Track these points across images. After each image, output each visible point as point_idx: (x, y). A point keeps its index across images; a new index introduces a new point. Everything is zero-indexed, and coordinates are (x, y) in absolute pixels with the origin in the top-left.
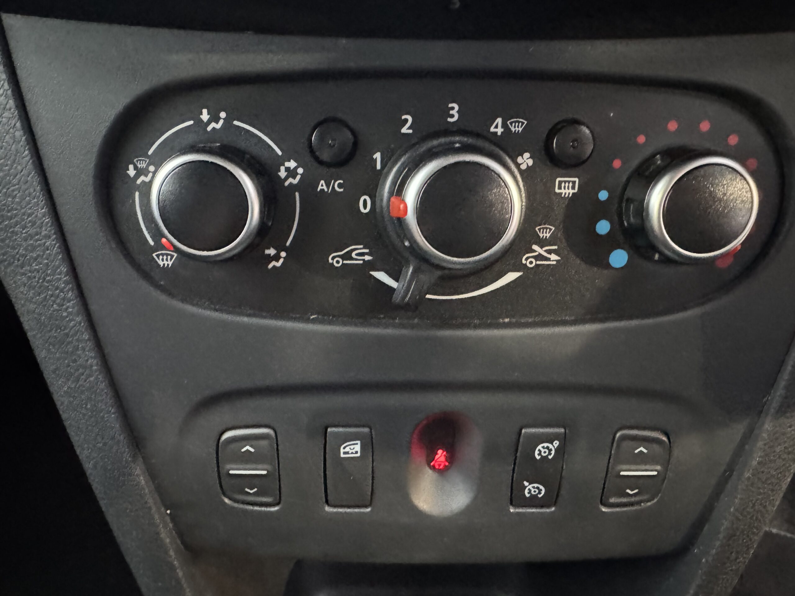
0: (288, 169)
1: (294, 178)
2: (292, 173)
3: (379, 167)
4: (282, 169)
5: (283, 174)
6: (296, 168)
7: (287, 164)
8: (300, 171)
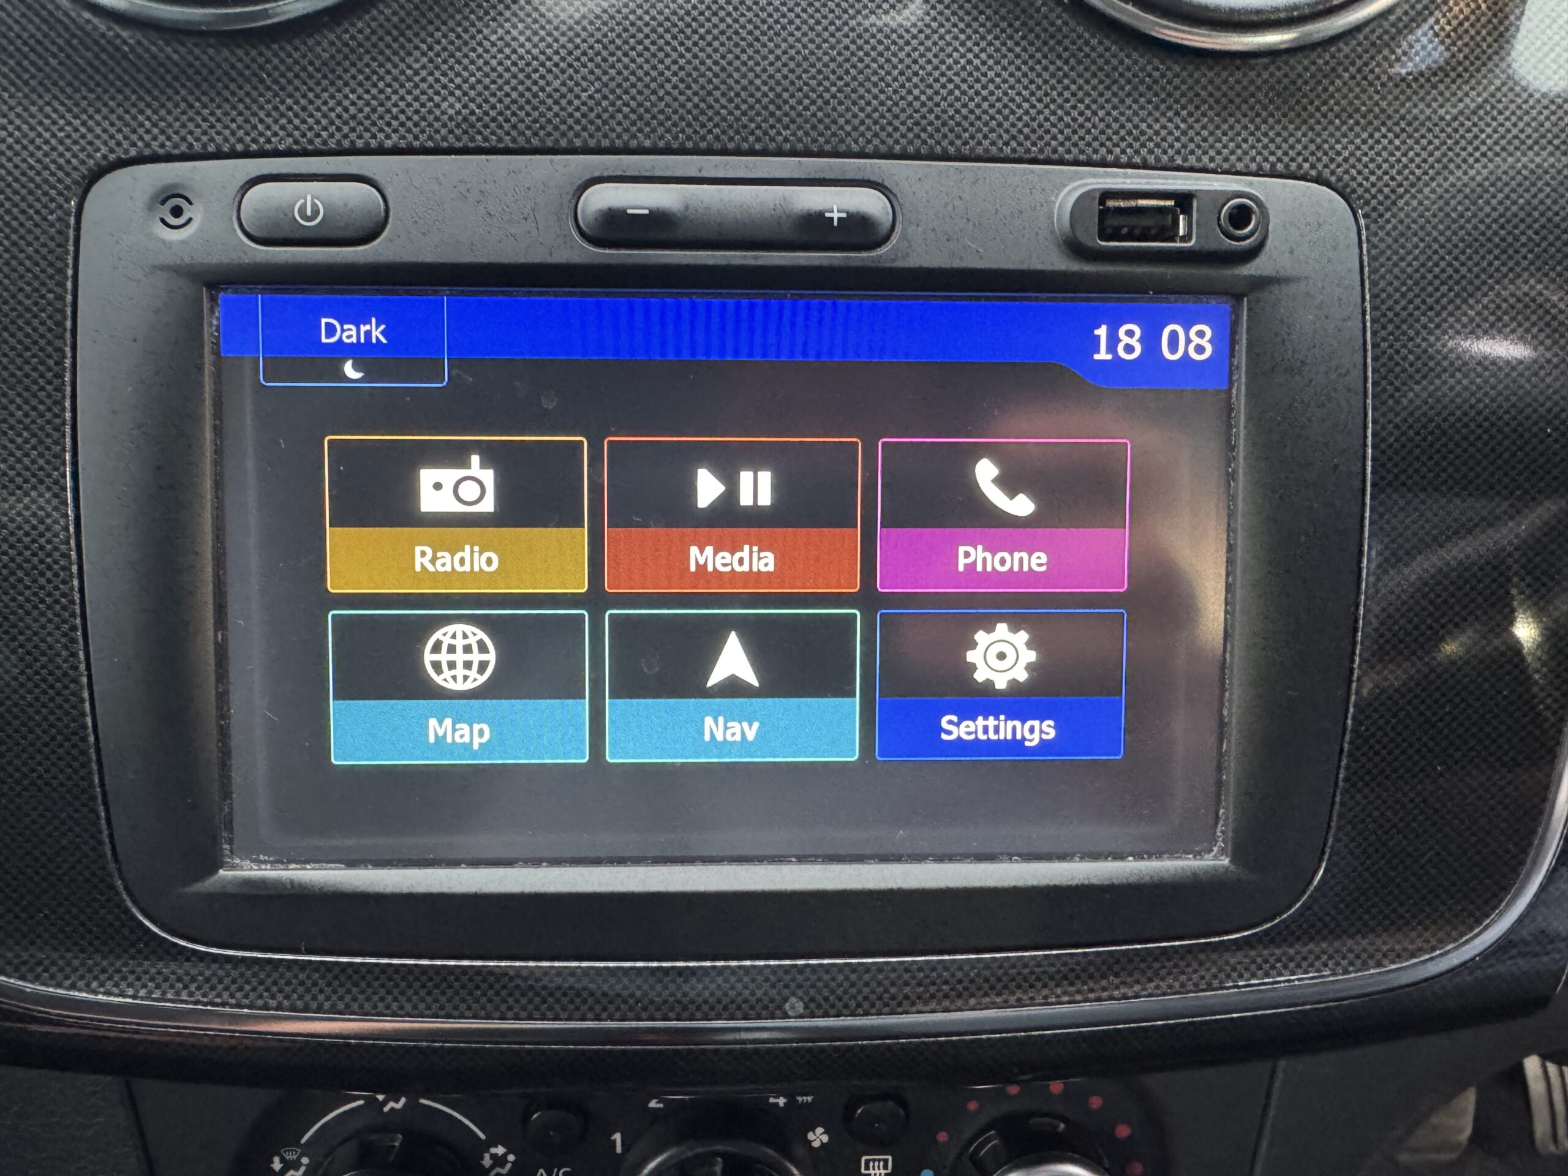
0: (494, 1157)
1: (503, 1166)
2: (500, 1161)
3: (619, 1150)
4: (487, 1156)
5: (487, 1161)
6: (505, 1155)
7: (493, 1150)
8: (511, 1158)
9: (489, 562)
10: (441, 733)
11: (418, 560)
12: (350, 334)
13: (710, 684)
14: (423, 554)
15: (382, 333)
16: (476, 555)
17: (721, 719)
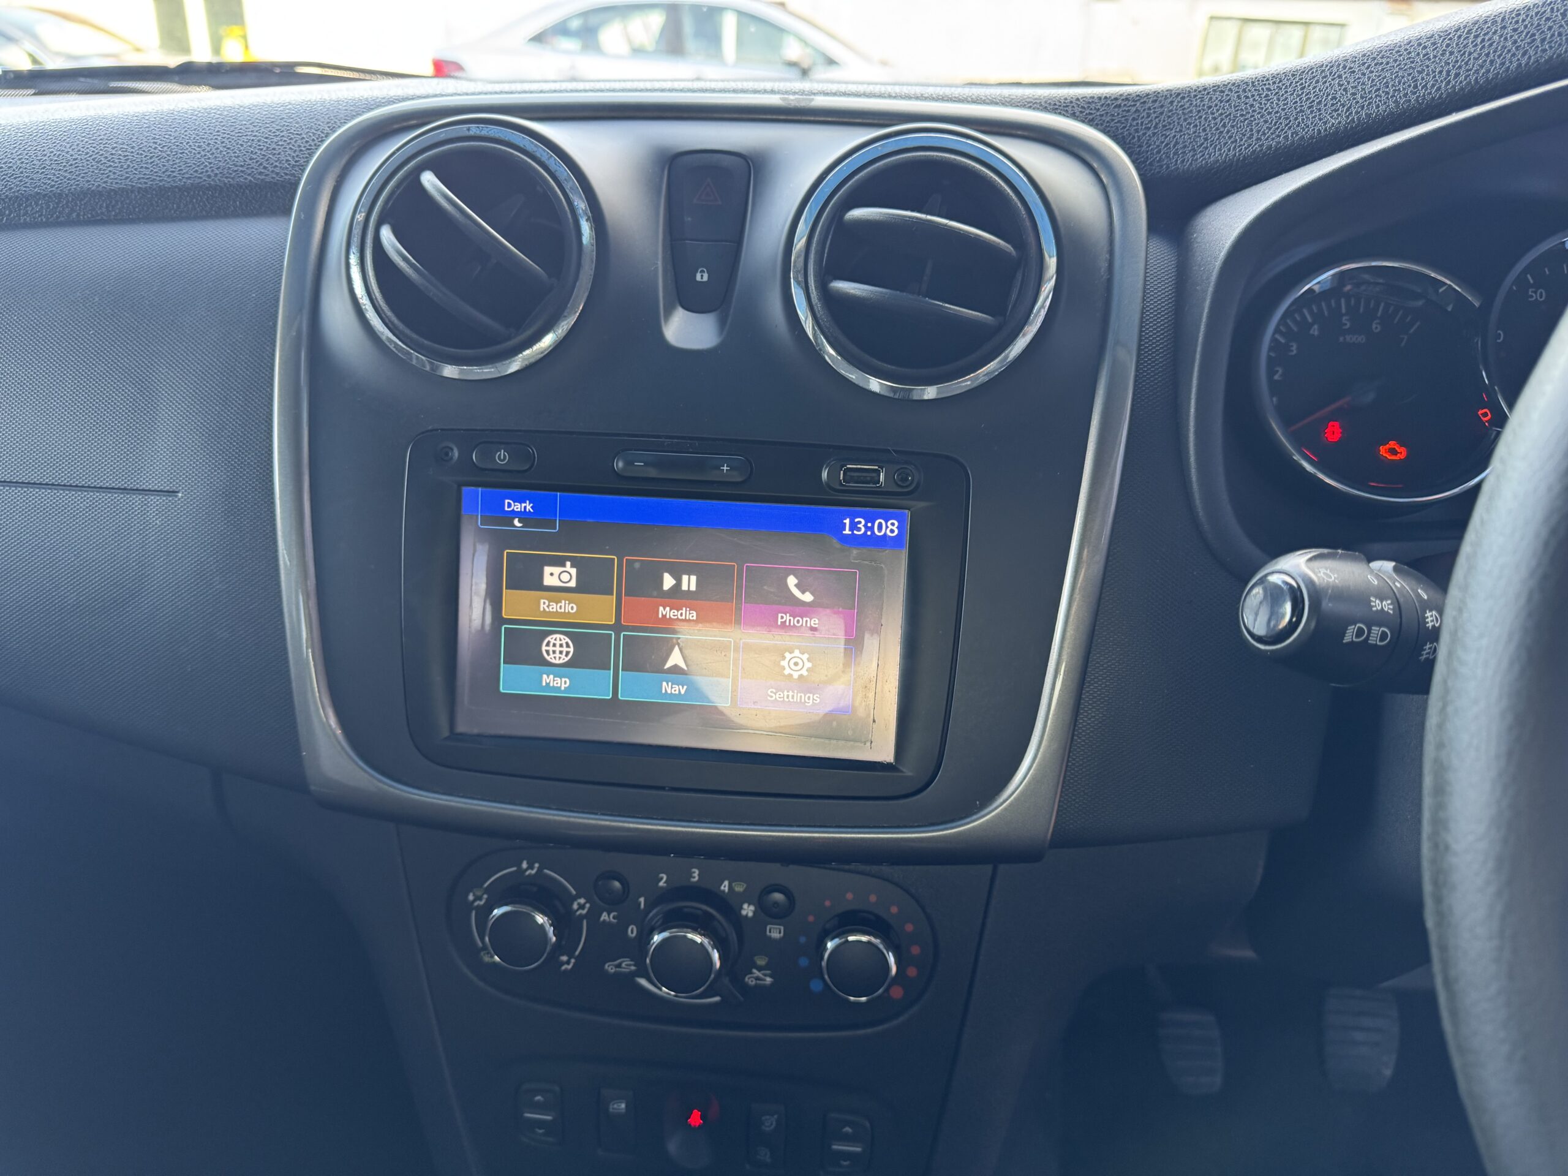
9: (572, 608)
10: (548, 681)
11: (542, 606)
12: (518, 507)
13: (666, 667)
14: (544, 603)
15: (532, 507)
16: (567, 605)
17: (670, 684)
